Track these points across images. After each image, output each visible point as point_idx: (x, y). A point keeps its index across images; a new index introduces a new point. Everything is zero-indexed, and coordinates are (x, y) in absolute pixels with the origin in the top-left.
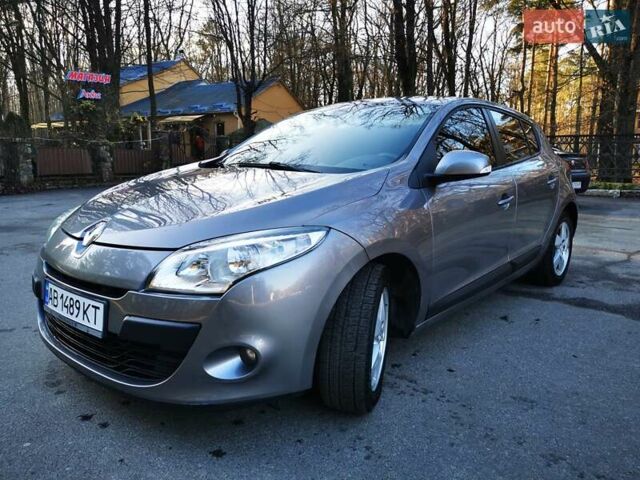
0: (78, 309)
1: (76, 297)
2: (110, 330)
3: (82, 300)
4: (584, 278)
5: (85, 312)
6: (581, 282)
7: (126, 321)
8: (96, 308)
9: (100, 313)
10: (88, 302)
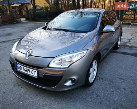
0: (29, 71)
1: (28, 69)
2: (39, 76)
3: (30, 69)
4: (122, 47)
5: (31, 72)
6: (122, 48)
7: (44, 75)
8: (35, 71)
9: (36, 73)
10: (32, 70)
